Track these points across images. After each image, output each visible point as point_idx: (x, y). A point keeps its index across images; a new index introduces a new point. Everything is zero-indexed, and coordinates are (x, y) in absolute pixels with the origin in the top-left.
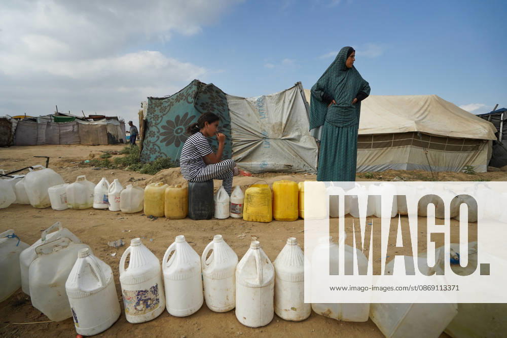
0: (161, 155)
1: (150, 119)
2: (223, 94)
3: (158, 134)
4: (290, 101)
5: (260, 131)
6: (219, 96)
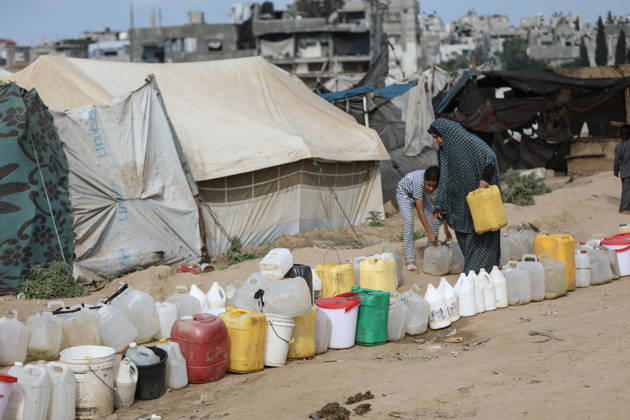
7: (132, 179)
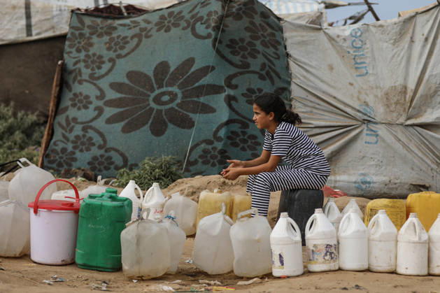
0: (107, 155)
1: (76, 63)
2: (276, 20)
3: (100, 103)
4: (426, 39)
5: (356, 105)
6: (268, 24)
7: (397, 103)
